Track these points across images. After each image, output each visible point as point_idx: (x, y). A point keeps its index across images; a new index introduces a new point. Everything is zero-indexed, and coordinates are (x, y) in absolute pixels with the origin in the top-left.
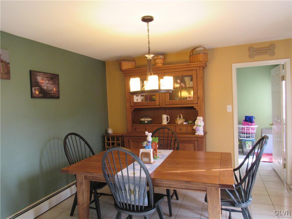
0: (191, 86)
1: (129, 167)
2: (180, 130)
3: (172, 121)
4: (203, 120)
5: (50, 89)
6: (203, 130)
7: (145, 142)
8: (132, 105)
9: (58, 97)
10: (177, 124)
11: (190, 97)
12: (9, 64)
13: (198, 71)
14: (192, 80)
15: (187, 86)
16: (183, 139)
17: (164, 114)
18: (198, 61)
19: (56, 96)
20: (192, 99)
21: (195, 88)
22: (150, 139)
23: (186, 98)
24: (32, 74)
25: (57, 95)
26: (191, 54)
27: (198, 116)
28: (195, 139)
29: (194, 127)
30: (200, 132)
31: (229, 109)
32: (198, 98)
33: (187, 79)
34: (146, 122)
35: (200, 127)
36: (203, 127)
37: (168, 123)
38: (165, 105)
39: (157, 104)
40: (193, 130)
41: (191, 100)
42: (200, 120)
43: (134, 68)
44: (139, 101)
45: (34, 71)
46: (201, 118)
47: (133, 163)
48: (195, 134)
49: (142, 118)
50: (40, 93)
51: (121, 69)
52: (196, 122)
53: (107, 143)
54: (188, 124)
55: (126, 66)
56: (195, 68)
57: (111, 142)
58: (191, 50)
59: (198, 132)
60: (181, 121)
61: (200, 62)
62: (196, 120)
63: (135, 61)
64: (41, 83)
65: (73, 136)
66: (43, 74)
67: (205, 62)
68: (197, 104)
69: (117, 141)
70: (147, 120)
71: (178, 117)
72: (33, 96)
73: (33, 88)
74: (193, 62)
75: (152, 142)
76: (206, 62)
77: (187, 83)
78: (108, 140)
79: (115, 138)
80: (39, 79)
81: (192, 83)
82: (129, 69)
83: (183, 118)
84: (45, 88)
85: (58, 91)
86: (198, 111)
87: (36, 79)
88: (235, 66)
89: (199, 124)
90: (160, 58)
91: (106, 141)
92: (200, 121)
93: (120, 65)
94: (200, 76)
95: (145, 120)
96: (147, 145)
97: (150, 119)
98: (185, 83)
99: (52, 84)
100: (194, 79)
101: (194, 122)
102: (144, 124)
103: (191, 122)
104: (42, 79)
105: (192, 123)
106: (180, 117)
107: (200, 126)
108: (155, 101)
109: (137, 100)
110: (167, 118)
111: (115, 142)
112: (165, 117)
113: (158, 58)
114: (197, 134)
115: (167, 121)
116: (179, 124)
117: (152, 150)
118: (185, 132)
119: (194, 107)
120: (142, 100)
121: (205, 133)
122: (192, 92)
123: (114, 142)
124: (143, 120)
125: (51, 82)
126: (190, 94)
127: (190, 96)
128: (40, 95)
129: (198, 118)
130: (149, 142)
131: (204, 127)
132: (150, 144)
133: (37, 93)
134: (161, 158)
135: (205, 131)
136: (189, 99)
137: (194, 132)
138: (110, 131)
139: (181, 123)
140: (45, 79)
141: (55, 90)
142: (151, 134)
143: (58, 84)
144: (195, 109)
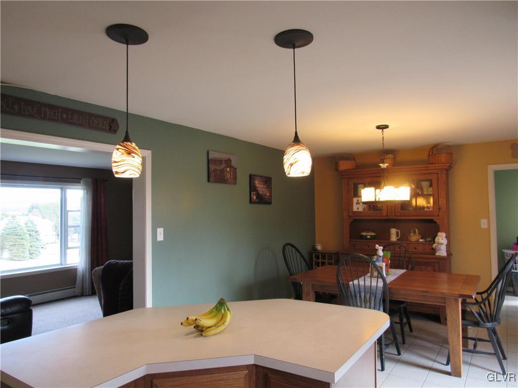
0: (430, 193)
1: (360, 279)
2: (415, 248)
3: (403, 237)
4: (446, 237)
5: (264, 193)
6: (446, 250)
7: (376, 257)
8: (350, 214)
9: (270, 203)
10: (411, 241)
11: (428, 207)
12: (236, 169)
13: (439, 175)
14: (431, 186)
15: (425, 193)
16: (419, 260)
17: (393, 228)
18: (440, 163)
19: (269, 203)
20: (431, 209)
21: (436, 196)
22: (381, 253)
23: (423, 208)
24: (252, 178)
25: (270, 200)
26: (431, 153)
27: (439, 232)
28: (435, 260)
29: (434, 246)
30: (442, 252)
31: (484, 224)
32: (439, 209)
33: (425, 184)
34: (369, 237)
35: (442, 246)
36: (446, 245)
37: (398, 239)
38: (395, 216)
39: (385, 214)
40: (433, 249)
41: (431, 211)
42: (442, 236)
43: (354, 169)
44: (361, 209)
45: (254, 175)
46: (444, 235)
47: (363, 277)
48: (434, 255)
49: (363, 232)
50: (257, 198)
51: (337, 170)
52: (436, 240)
53: (315, 261)
54: (426, 241)
55: (344, 166)
56: (436, 171)
57: (320, 260)
58: (431, 147)
59: (440, 251)
60: (416, 237)
61: (442, 163)
62: (436, 237)
63: (354, 160)
64: (258, 187)
65: (289, 247)
66: (259, 177)
67: (449, 164)
68: (438, 216)
69: (328, 260)
70: (370, 234)
71: (412, 231)
72: (251, 202)
73: (252, 193)
74: (432, 164)
75: (384, 257)
76: (451, 164)
77: (425, 189)
78: (318, 258)
79: (327, 255)
80: (257, 183)
81: (431, 189)
82: (348, 170)
83: (419, 234)
84: (261, 192)
85: (270, 196)
86: (439, 225)
87: (254, 183)
88: (492, 168)
89: (441, 241)
90: (390, 158)
91: (314, 259)
92: (441, 239)
93: (337, 164)
94: (443, 181)
95: (368, 234)
96: (377, 259)
97: (373, 234)
98: (422, 189)
99: (266, 188)
100: (435, 185)
101: (434, 239)
102: (365, 239)
103: (429, 239)
104: (259, 184)
105: (431, 241)
106: (415, 232)
107: (442, 244)
108: (381, 210)
109: (358, 208)
110: (397, 232)
111: (326, 261)
112: (393, 231)
113: (387, 158)
114: (437, 254)
115: (397, 236)
116: (413, 241)
117: (384, 264)
118: (421, 251)
119: (434, 220)
120: (364, 209)
121: (449, 254)
122: (432, 200)
123: (324, 261)
124: (364, 234)
125: (265, 186)
126: (428, 202)
127: (429, 205)
128: (257, 200)
129: (439, 234)
130: (380, 257)
131: (448, 246)
132: (381, 259)
133: (255, 198)
134: (393, 275)
135: (450, 252)
136: (427, 209)
137: (434, 251)
138: (319, 247)
139: (416, 240)
140: (261, 183)
141: (268, 195)
142: (382, 248)
143: (271, 189)
144: (435, 222)
